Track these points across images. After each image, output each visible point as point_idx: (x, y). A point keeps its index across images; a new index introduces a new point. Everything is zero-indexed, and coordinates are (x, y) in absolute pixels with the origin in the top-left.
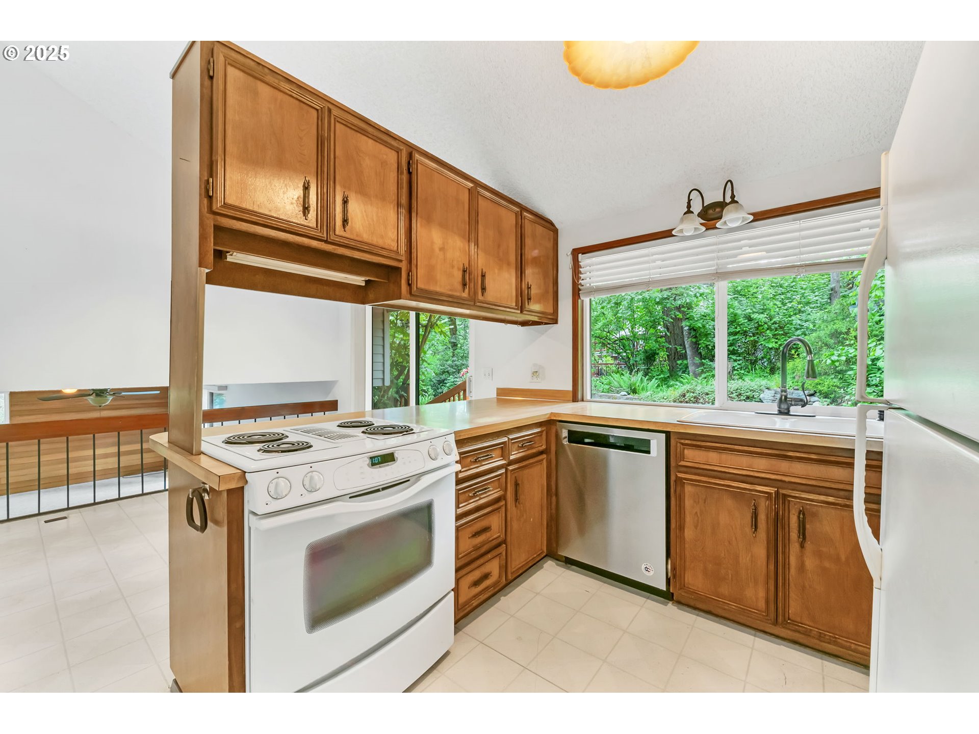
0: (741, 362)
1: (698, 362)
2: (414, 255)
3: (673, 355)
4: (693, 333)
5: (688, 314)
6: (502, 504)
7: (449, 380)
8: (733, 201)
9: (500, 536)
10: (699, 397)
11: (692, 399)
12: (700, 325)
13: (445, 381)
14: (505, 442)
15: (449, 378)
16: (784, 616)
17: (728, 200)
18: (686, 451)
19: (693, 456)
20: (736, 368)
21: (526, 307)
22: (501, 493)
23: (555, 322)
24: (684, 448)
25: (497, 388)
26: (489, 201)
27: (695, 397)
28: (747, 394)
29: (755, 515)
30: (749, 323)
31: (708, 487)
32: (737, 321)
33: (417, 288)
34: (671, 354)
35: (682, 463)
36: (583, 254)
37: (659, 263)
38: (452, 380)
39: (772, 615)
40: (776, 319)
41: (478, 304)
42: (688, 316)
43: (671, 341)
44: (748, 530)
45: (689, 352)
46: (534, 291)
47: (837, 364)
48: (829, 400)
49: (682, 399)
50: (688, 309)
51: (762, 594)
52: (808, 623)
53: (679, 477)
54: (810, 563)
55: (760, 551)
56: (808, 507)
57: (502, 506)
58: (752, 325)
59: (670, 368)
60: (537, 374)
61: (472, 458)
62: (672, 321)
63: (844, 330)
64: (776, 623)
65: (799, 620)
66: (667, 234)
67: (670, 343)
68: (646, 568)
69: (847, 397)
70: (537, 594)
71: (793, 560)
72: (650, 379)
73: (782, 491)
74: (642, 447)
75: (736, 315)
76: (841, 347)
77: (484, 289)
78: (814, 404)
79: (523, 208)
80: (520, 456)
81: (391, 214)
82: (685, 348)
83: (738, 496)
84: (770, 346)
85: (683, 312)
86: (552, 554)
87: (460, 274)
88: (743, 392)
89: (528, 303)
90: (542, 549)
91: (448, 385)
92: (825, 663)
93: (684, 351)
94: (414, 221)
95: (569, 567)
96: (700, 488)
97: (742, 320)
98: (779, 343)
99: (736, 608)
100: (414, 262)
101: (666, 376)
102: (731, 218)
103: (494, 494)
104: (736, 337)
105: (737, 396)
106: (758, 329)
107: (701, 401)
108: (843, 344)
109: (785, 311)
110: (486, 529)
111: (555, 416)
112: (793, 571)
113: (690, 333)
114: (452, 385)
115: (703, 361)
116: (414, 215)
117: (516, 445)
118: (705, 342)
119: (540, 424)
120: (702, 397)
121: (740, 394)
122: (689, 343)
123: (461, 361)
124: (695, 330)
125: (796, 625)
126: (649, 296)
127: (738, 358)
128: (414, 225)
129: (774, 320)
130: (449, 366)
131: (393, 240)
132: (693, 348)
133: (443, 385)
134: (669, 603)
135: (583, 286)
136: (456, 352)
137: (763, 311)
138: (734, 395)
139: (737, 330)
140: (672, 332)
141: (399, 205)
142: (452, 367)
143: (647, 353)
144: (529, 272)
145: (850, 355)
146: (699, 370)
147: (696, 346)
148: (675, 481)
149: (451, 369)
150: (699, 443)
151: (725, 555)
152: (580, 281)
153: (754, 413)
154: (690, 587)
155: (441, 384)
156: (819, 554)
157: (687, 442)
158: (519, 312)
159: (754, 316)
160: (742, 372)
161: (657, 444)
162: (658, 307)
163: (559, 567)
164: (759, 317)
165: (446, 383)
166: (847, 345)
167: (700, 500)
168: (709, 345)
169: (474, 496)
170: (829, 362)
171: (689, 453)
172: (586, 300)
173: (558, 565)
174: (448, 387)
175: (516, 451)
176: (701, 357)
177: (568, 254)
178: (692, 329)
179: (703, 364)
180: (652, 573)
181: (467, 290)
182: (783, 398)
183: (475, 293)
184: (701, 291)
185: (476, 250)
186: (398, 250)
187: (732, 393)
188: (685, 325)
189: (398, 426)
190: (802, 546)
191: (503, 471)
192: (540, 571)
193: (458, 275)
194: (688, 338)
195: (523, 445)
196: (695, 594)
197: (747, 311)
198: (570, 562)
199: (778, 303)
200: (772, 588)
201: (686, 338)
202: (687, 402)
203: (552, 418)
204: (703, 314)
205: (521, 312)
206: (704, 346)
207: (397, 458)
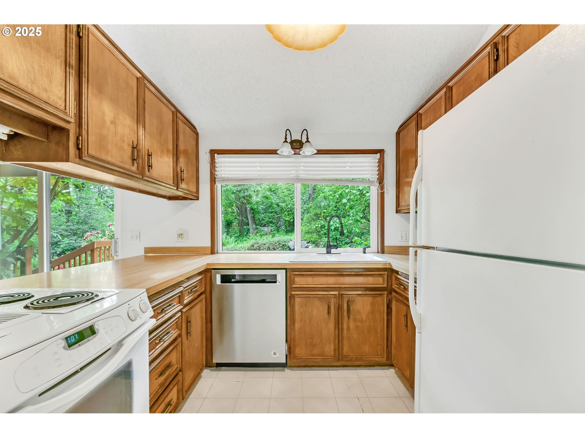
0: (274, 227)
1: (255, 227)
2: (84, 121)
3: (241, 223)
4: (252, 211)
5: (249, 201)
6: (179, 341)
7: (63, 242)
8: (308, 141)
9: (178, 367)
10: (261, 246)
11: (257, 247)
12: (256, 207)
13: (59, 243)
14: (182, 291)
15: (63, 240)
16: (342, 354)
17: (304, 140)
18: (296, 279)
19: (300, 281)
20: (272, 230)
21: (180, 186)
22: (178, 332)
23: (197, 199)
24: (295, 277)
25: (145, 248)
26: (153, 95)
27: (259, 247)
28: (283, 243)
29: (329, 308)
30: (278, 207)
31: (308, 297)
32: (273, 206)
33: (88, 154)
34: (240, 223)
35: (294, 286)
36: (218, 154)
37: (258, 168)
38: (67, 242)
39: (337, 357)
40: (289, 206)
41: (146, 178)
42: (249, 202)
43: (240, 215)
44: (326, 316)
45: (250, 222)
46: (185, 175)
47: (317, 228)
48: (315, 245)
49: (252, 248)
50: (250, 198)
51: (332, 347)
52: (351, 355)
53: (293, 294)
54: (352, 325)
55: (332, 325)
56: (351, 298)
57: (179, 342)
58: (279, 208)
59: (239, 231)
60: (182, 236)
61: (158, 310)
62: (241, 204)
63: (319, 213)
64: (339, 360)
65: (347, 355)
66: (273, 152)
67: (239, 216)
68: (274, 353)
69: (321, 243)
70: (205, 398)
71: (345, 326)
72: (231, 237)
73: (341, 293)
74: (273, 280)
75: (272, 203)
76: (318, 221)
77: (150, 166)
78: (309, 247)
79: (178, 111)
80: (190, 299)
81: (58, 72)
82: (248, 219)
83: (321, 298)
84: (287, 220)
85: (247, 200)
86: (209, 365)
87: (130, 149)
88: (281, 243)
89: (181, 183)
90: (202, 364)
91: (62, 246)
92: (358, 371)
93: (247, 221)
94: (84, 86)
95: (220, 369)
96: (303, 298)
97: (275, 206)
98: (290, 218)
99: (322, 359)
100: (84, 127)
101: (238, 235)
102: (307, 150)
103: (174, 334)
104: (272, 214)
105: (278, 244)
106: (281, 211)
107: (262, 248)
108: (319, 219)
109: (292, 203)
110: (169, 366)
111: (210, 266)
112: (345, 331)
113: (250, 211)
114: (66, 246)
115: (257, 226)
116: (84, 80)
117: (187, 291)
118: (258, 217)
119: (200, 274)
120: (262, 246)
121: (280, 244)
122: (250, 216)
123: (77, 226)
124: (253, 210)
125: (347, 358)
126: (230, 188)
127: (273, 225)
128: (84, 91)
129: (288, 206)
130: (63, 230)
131: (60, 98)
132: (252, 220)
133: (55, 247)
134: (285, 369)
135: (217, 176)
136: (71, 218)
137: (284, 202)
138: (277, 244)
139: (273, 211)
140: (241, 210)
141: (66, 64)
142: (67, 231)
143: (227, 222)
144: (182, 160)
145: (322, 224)
146: (255, 231)
147: (253, 218)
148: (290, 297)
149: (66, 232)
150: (303, 273)
151: (315, 332)
152: (216, 173)
153: (316, 254)
154: (299, 356)
155: (54, 246)
156: (355, 320)
157: (297, 273)
158: (176, 188)
159: (280, 204)
160: (275, 232)
161: (281, 276)
162: (232, 195)
163: (213, 372)
164: (282, 205)
165: (59, 245)
166: (320, 220)
167: (303, 305)
168: (260, 218)
169: (160, 342)
170: (315, 227)
171: (297, 279)
172: (218, 185)
173: (211, 370)
174: (62, 248)
175: (187, 296)
176: (256, 225)
177: (207, 152)
178: (252, 209)
179: (257, 228)
180: (278, 355)
181: (136, 165)
182: (329, 245)
183: (143, 168)
184: (257, 189)
185: (144, 132)
186: (65, 109)
187: (276, 243)
188: (248, 207)
189: (78, 294)
190: (349, 318)
191: (180, 314)
192: (201, 380)
193: (128, 151)
194: (250, 214)
195: (191, 290)
196: (301, 359)
197: (277, 201)
198: (220, 365)
199: (290, 198)
200: (337, 342)
201: (248, 214)
202: (254, 250)
203: (208, 267)
204: (257, 201)
205: (177, 189)
206: (257, 218)
207: (98, 330)
